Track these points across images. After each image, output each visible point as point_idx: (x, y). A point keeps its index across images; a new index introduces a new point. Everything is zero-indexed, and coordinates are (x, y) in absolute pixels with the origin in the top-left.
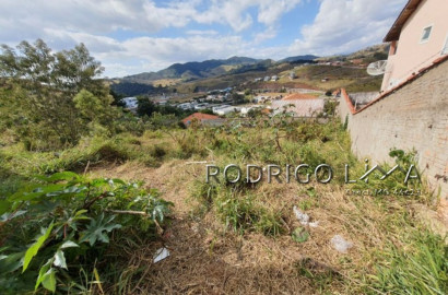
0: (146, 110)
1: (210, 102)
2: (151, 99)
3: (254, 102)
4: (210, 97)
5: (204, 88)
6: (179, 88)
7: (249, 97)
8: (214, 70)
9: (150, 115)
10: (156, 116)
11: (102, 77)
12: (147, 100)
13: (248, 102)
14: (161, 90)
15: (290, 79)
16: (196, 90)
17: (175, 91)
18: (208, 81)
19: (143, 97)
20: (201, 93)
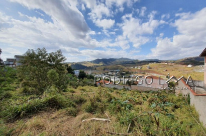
0: (82, 76)
1: (110, 75)
2: (85, 72)
4: (110, 73)
5: (108, 69)
6: (97, 68)
8: (113, 62)
9: (83, 78)
10: (85, 80)
12: (83, 72)
14: (90, 68)
16: (104, 70)
17: (95, 69)
18: (110, 66)
19: (82, 70)
20: (106, 71)
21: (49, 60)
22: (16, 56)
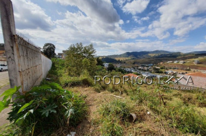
0: (111, 69)
1: (140, 69)
2: (114, 65)
3: (166, 73)
4: (140, 67)
5: (138, 63)
6: (126, 62)
7: (163, 70)
8: (144, 56)
9: (111, 71)
10: (113, 72)
11: (95, 54)
12: (112, 65)
13: (162, 72)
14: (119, 62)
15: (195, 64)
16: (134, 63)
17: (125, 63)
18: (141, 60)
20: (136, 65)
21: (84, 53)
22: (63, 51)
